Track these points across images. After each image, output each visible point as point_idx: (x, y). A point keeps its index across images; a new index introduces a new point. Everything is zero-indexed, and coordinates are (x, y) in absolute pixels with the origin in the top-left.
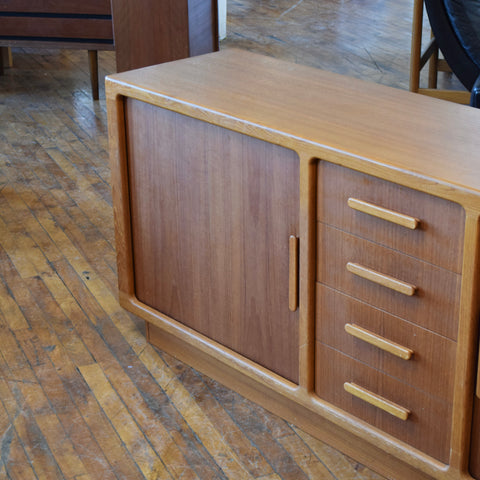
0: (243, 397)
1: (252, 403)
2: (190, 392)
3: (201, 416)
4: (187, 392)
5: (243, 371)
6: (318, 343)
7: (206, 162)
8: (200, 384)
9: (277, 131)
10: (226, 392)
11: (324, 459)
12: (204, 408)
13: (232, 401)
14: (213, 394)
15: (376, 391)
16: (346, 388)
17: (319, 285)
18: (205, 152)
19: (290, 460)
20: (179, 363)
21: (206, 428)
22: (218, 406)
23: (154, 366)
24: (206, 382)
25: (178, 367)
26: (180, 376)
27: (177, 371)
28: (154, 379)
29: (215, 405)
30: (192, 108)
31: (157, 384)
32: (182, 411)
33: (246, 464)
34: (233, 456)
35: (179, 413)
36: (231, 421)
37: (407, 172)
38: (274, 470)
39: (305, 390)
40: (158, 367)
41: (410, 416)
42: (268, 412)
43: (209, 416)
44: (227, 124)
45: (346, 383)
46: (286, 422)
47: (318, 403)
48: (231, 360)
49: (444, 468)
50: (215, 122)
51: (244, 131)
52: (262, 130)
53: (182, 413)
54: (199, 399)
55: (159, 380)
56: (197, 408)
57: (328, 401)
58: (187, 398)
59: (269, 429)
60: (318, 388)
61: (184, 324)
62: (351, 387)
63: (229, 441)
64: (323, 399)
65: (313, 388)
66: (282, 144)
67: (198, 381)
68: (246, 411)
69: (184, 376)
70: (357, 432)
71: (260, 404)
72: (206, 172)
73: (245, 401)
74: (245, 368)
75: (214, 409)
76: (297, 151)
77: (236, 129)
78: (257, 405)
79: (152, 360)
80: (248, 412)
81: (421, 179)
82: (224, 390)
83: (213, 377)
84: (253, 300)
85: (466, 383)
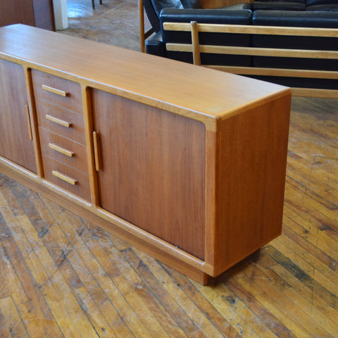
1: (25, 186)
10: (14, 183)
11: (49, 207)
14: (7, 184)
15: (64, 174)
16: (53, 173)
17: (39, 127)
19: (33, 208)
22: (8, 188)
24: (6, 179)
33: (13, 210)
34: (8, 208)
36: (12, 194)
38: (25, 213)
39: (40, 177)
41: (76, 183)
42: (30, 190)
43: (3, 192)
45: (53, 171)
46: (37, 193)
47: (45, 182)
49: (90, 205)
59: (29, 196)
62: (55, 173)
63: (8, 202)
65: (43, 176)
66: (17, 63)
68: (20, 190)
70: (60, 194)
71: (28, 187)
73: (21, 186)
75: (6, 189)
80: (22, 190)
83: (10, 176)
84: (18, 138)
85: (92, 164)
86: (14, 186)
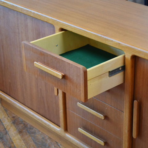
0: (39, 131)
1: (43, 134)
2: (17, 129)
3: (20, 140)
4: (15, 128)
5: (38, 120)
6: (67, 110)
7: (18, 29)
8: (22, 125)
9: (45, 16)
10: (32, 129)
12: (22, 136)
13: (34, 133)
14: (27, 130)
16: (79, 130)
18: (18, 24)
20: (14, 115)
21: (22, 146)
22: (28, 135)
23: (3, 117)
24: (24, 124)
25: (13, 117)
26: (13, 121)
27: (13, 119)
28: (2, 123)
29: (27, 135)
30: (11, 5)
31: (3, 125)
32: (12, 138)
35: (10, 138)
36: (33, 142)
37: (100, 35)
39: (63, 130)
40: (5, 117)
42: (50, 138)
43: (24, 140)
44: (25, 12)
45: (79, 128)
46: (57, 143)
47: (68, 136)
48: (33, 115)
50: (20, 11)
51: (32, 15)
52: (39, 15)
53: (12, 139)
54: (20, 132)
55: (4, 123)
56: (19, 136)
57: (73, 135)
58: (15, 132)
60: (68, 129)
61: (15, 99)
64: (71, 134)
65: (66, 129)
66: (48, 21)
67: (21, 124)
68: (40, 137)
69: (15, 122)
71: (46, 134)
72: (19, 33)
73: (40, 133)
74: (39, 119)
75: (26, 137)
76: (54, 25)
77: (28, 14)
78: (45, 135)
79: (3, 114)
80: (41, 138)
81: (105, 38)
82: (31, 128)
83: (27, 122)
84: (41, 89)
85: (128, 131)
86: (33, 133)
